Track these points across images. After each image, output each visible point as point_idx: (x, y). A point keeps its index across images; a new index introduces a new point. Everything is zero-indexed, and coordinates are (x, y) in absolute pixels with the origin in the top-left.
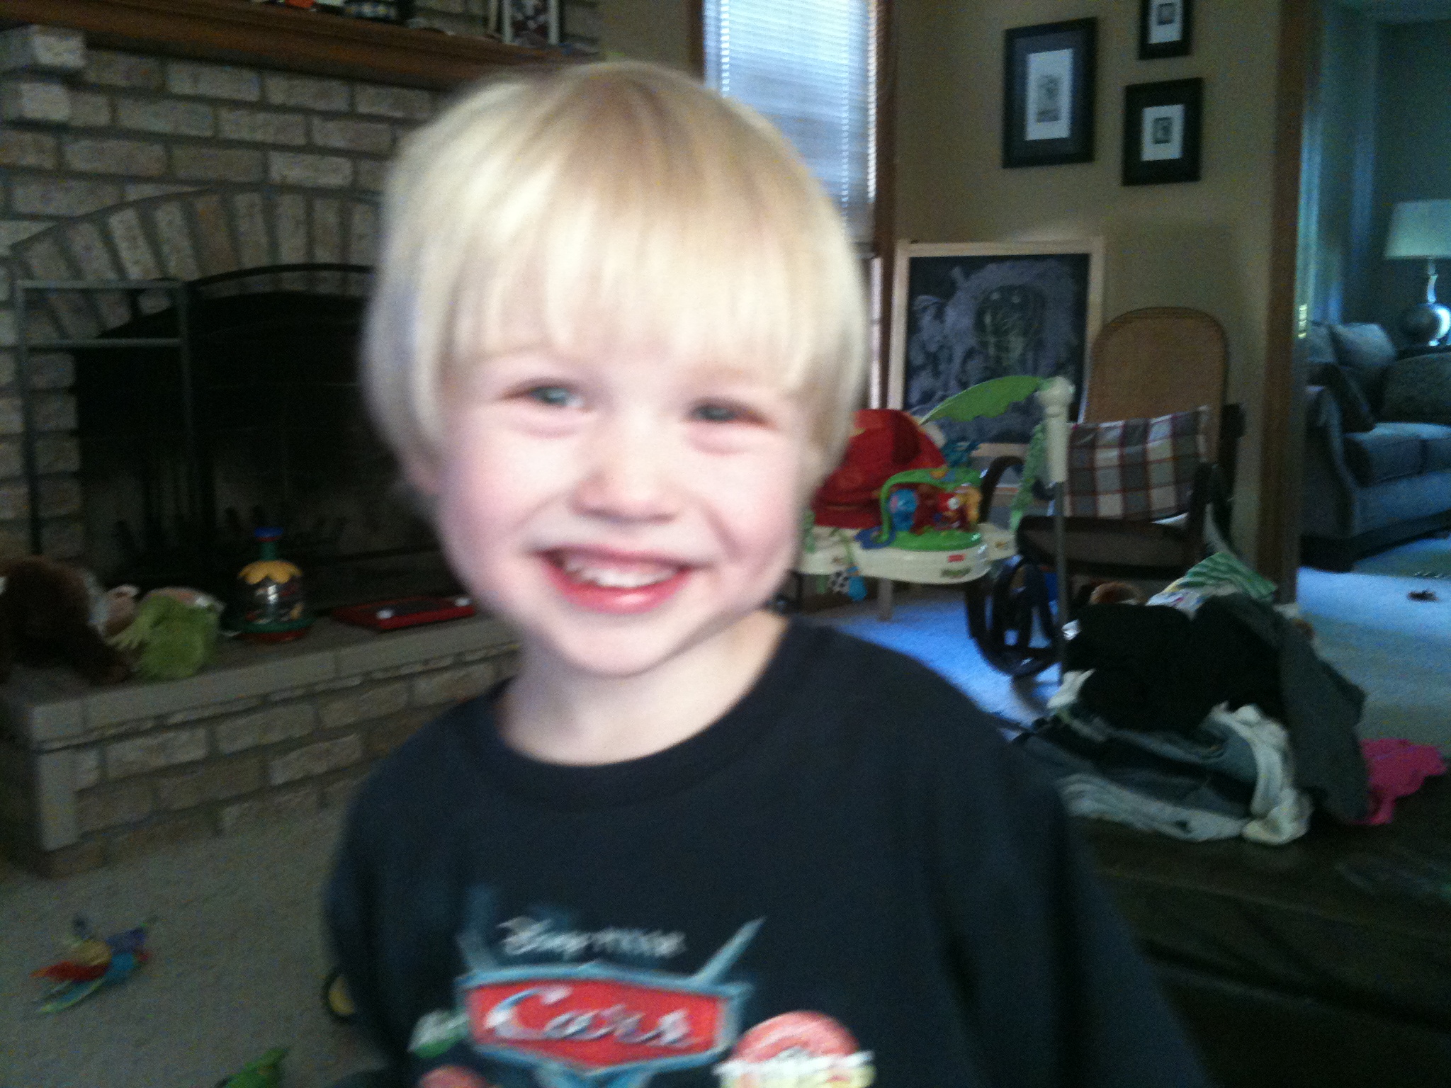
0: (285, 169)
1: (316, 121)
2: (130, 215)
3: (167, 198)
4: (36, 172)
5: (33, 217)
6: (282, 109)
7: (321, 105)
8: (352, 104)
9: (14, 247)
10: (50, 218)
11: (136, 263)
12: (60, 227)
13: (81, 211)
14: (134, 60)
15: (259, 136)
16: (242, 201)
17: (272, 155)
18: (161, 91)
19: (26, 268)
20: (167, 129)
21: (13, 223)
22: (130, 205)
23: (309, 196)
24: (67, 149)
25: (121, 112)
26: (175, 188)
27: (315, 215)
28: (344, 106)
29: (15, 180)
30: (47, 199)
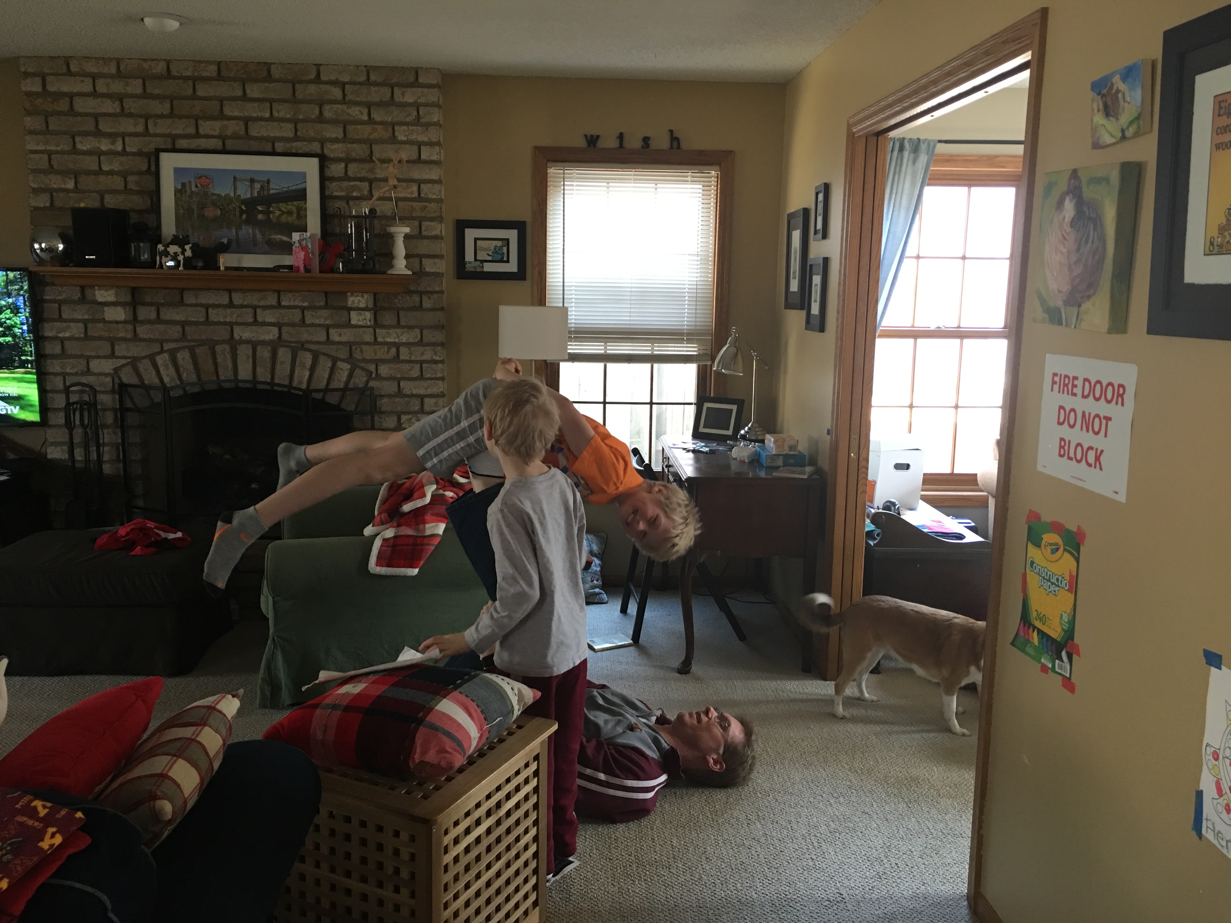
0: (240, 333)
1: (259, 311)
2: (166, 356)
3: (182, 348)
4: (124, 339)
5: (124, 357)
6: (242, 306)
7: (262, 303)
8: (279, 302)
9: (115, 370)
10: (129, 358)
11: (168, 375)
12: (134, 362)
13: (143, 355)
15: (228, 320)
16: (218, 348)
17: (234, 327)
18: (182, 303)
19: (120, 378)
20: (183, 319)
21: (114, 360)
22: (166, 351)
23: (254, 345)
24: (138, 329)
25: (161, 313)
26: (186, 344)
27: (257, 353)
28: (274, 302)
29: (115, 343)
30: (128, 350)
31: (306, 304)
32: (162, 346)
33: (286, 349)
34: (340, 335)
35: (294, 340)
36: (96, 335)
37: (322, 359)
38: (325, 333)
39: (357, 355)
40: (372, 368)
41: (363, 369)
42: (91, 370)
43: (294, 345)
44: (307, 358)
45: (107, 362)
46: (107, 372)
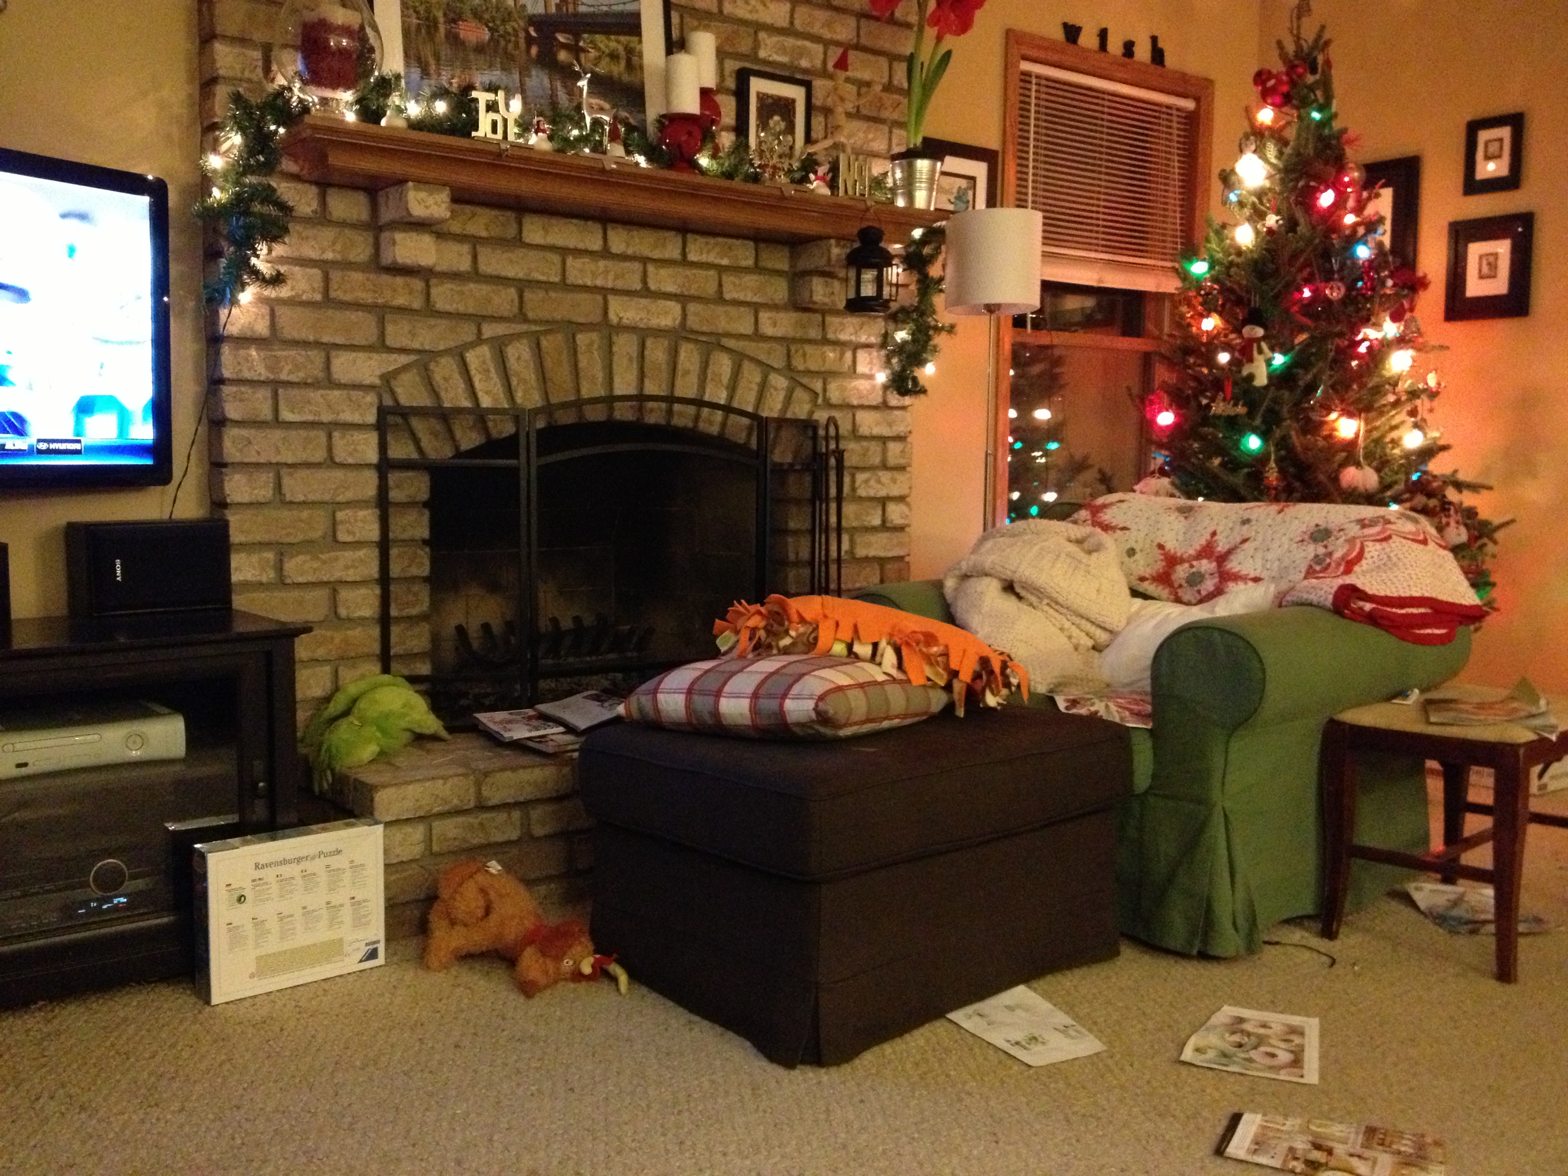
0: (622, 311)
1: (651, 268)
2: (485, 351)
3: (517, 336)
4: (405, 311)
5: (403, 351)
6: (624, 257)
7: (656, 254)
8: (684, 254)
9: (382, 377)
10: (416, 351)
11: (487, 393)
12: (424, 362)
13: (443, 347)
14: (494, 212)
15: (599, 282)
16: (581, 338)
17: (611, 298)
18: (518, 242)
19: (394, 395)
20: (521, 275)
21: (384, 355)
22: (485, 341)
23: (643, 334)
24: (434, 291)
25: (481, 259)
26: (524, 327)
27: (646, 353)
28: (676, 254)
29: (388, 317)
30: (413, 335)
31: (725, 262)
32: (479, 330)
33: (691, 346)
34: (775, 324)
35: (705, 329)
36: (348, 297)
37: (747, 366)
38: (753, 320)
39: (798, 363)
40: (818, 386)
41: (805, 387)
42: (335, 376)
43: (704, 338)
44: (723, 364)
45: (370, 359)
46: (367, 382)
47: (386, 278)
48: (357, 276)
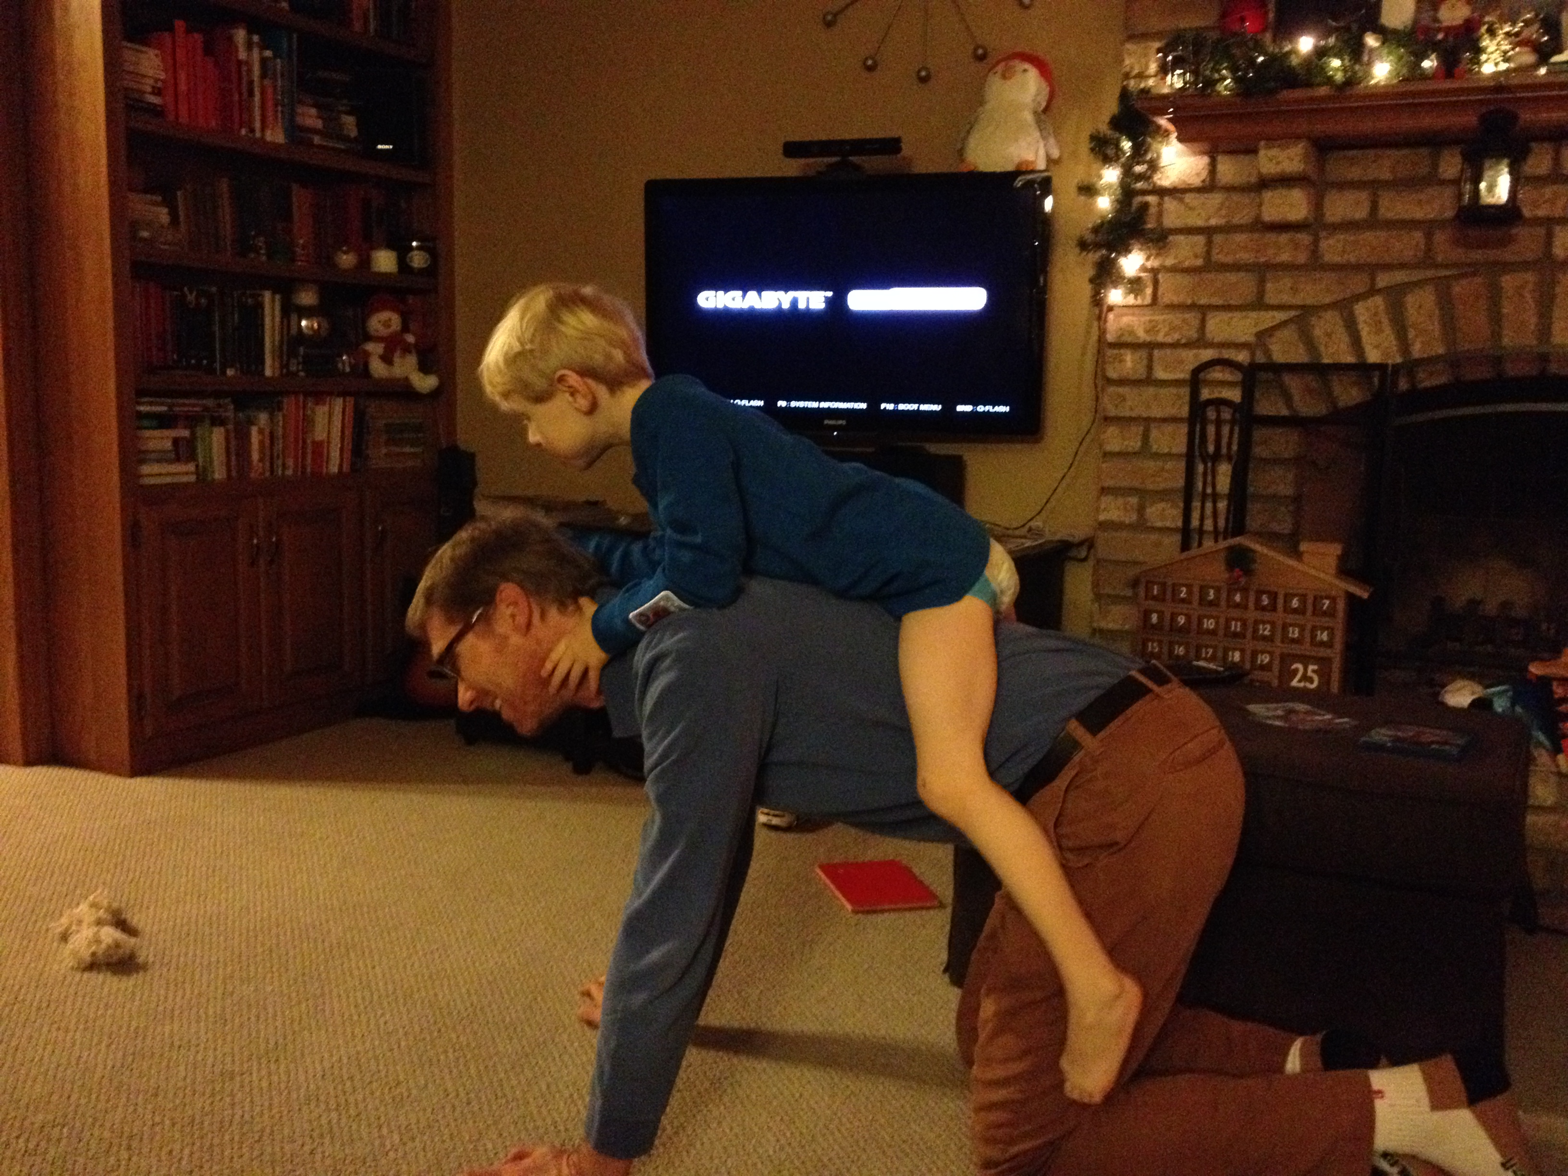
2: (1378, 301)
3: (1419, 283)
4: (1288, 268)
5: (1281, 307)
9: (1260, 335)
10: (1294, 307)
12: (1304, 317)
13: (1327, 300)
14: (1403, 152)
16: (1511, 281)
19: (1267, 352)
21: (1261, 313)
22: (1379, 291)
24: (1323, 245)
25: (1383, 205)
26: (1430, 273)
29: (1268, 275)
30: (1294, 290)
32: (1373, 280)
36: (1229, 259)
42: (1209, 336)
45: (1246, 317)
46: (1242, 340)
47: (1271, 237)
48: (1240, 238)
